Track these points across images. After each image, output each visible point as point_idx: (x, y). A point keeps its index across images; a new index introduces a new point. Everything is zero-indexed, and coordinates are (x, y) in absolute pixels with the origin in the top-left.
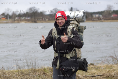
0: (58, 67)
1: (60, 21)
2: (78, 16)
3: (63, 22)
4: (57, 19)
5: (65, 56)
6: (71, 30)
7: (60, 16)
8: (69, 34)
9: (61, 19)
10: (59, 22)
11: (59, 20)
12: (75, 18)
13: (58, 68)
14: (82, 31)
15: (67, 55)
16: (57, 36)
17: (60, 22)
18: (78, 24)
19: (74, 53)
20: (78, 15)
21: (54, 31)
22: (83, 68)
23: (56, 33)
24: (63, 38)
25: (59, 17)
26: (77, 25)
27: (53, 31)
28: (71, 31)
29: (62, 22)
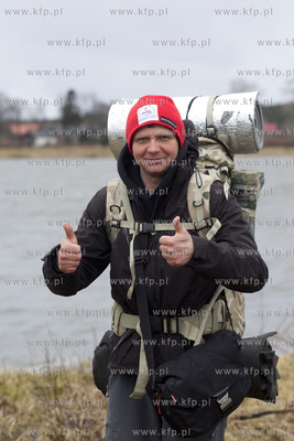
0: (140, 388)
1: (153, 146)
2: (232, 121)
3: (167, 154)
4: (138, 136)
5: (174, 329)
6: (205, 195)
7: (157, 119)
8: (199, 216)
9: (160, 138)
10: (145, 152)
11: (147, 139)
12: (216, 130)
13: (143, 391)
14: (252, 198)
15: (186, 323)
16: (131, 226)
17: (154, 154)
18: (229, 162)
19: (219, 310)
20: (227, 115)
21: (114, 198)
22: (263, 387)
23: (127, 208)
24: (171, 245)
25: (151, 125)
26: (225, 168)
27: (109, 202)
28: (207, 202)
29: (162, 155)
